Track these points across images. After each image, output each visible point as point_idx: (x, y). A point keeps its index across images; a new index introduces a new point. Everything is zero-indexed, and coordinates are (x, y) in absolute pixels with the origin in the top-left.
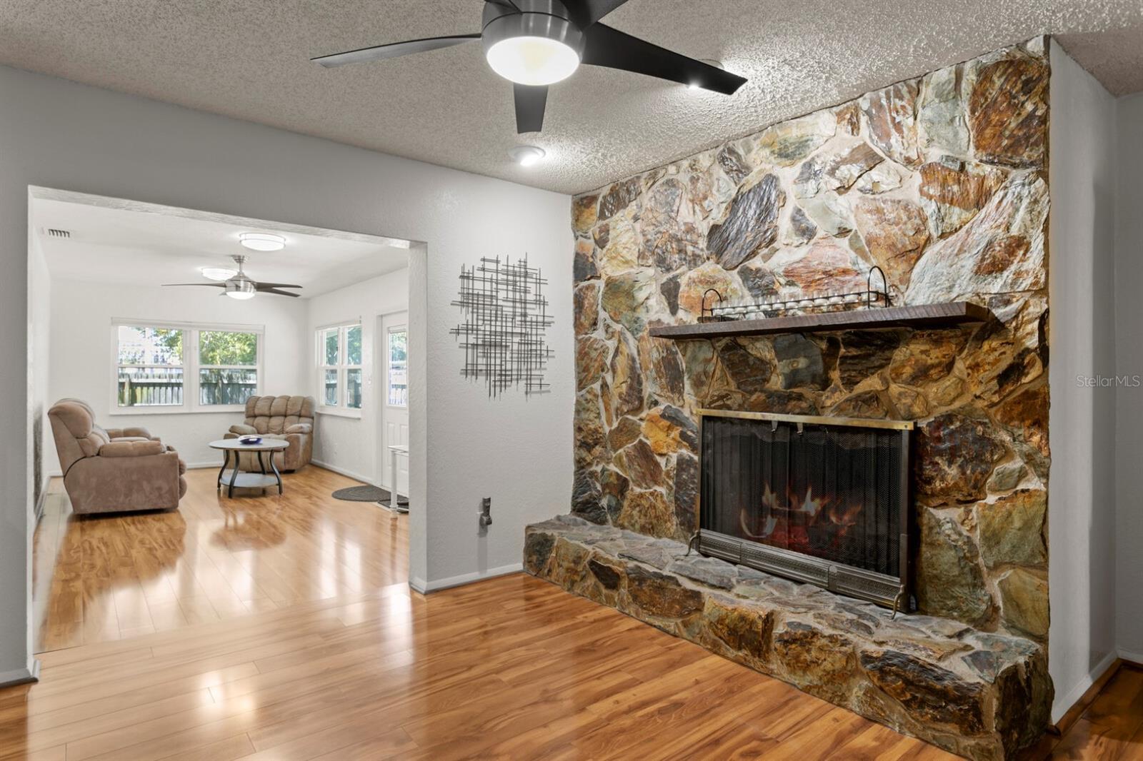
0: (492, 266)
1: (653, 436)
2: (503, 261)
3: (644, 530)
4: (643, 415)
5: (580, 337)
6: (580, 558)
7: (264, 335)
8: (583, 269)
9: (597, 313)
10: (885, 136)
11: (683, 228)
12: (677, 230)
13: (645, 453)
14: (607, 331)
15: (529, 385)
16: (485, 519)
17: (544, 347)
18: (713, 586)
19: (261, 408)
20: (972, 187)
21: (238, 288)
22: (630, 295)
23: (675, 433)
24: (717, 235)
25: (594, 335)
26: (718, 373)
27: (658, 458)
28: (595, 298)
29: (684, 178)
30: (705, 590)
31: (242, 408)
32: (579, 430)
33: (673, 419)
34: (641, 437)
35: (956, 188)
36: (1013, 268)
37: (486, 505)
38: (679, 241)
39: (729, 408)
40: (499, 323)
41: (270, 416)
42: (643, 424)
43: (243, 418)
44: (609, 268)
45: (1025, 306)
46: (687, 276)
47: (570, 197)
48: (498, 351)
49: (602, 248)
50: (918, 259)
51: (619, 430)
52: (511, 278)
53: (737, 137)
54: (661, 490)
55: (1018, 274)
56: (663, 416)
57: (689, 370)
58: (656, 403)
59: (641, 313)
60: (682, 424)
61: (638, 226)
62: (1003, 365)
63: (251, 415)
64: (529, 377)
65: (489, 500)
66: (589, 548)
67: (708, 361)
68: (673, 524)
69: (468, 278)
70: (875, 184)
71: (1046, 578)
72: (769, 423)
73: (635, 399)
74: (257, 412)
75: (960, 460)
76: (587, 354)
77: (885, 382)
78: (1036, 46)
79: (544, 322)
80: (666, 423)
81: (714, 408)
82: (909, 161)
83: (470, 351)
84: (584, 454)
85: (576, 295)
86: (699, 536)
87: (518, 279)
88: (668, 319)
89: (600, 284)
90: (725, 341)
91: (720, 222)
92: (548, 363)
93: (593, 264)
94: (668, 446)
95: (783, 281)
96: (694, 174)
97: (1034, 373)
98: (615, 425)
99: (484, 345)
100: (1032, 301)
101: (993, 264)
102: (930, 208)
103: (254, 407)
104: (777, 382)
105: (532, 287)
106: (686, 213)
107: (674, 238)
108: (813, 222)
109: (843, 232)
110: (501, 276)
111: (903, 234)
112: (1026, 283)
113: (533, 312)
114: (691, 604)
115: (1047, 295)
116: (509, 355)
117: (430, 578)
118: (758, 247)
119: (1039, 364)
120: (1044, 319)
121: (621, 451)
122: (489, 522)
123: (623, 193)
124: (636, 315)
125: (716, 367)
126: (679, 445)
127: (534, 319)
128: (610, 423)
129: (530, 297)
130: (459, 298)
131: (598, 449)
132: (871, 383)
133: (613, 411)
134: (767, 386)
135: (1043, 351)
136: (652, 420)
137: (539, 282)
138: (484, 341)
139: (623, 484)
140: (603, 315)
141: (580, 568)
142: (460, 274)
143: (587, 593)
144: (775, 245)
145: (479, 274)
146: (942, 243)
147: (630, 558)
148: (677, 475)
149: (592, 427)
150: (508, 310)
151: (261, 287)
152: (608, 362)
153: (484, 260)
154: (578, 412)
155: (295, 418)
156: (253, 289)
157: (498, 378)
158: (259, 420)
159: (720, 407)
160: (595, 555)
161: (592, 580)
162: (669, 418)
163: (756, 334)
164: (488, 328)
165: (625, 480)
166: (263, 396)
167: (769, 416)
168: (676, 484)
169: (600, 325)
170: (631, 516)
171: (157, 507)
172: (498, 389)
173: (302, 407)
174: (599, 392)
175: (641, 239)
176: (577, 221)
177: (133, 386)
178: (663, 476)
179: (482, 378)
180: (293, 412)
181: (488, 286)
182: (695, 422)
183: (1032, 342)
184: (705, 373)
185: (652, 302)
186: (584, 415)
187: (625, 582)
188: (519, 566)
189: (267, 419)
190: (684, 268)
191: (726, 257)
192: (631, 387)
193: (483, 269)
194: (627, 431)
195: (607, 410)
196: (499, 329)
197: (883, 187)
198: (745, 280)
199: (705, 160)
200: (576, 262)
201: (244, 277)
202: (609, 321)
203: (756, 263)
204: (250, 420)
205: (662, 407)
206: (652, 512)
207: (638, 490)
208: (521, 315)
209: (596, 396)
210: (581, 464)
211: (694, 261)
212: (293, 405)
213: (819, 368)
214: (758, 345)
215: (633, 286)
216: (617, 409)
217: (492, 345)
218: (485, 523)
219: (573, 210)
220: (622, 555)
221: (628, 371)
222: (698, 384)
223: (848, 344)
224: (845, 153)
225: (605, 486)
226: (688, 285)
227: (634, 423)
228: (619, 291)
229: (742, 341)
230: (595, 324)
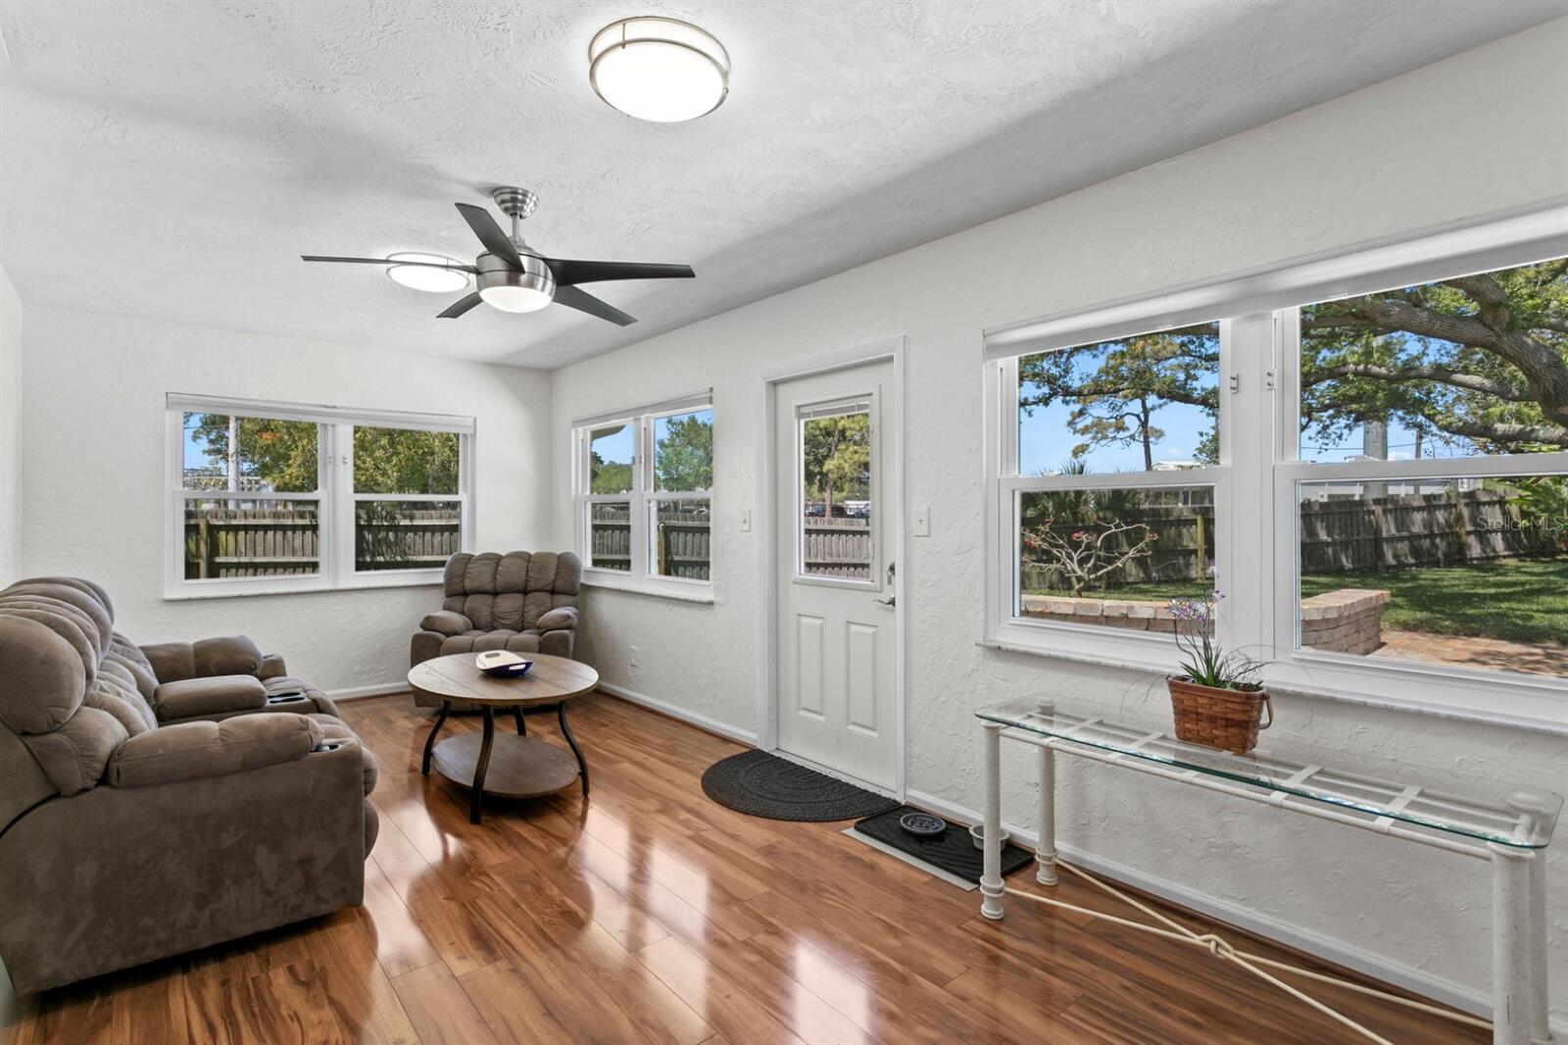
7: (474, 436)
19: (479, 577)
31: (438, 576)
41: (495, 594)
43: (439, 597)
63: (457, 591)
74: (469, 584)
103: (464, 576)
155: (545, 597)
158: (472, 602)
171: (297, 918)
173: (557, 574)
177: (213, 530)
180: (541, 584)
189: (488, 599)
204: (457, 602)
212: (539, 570)
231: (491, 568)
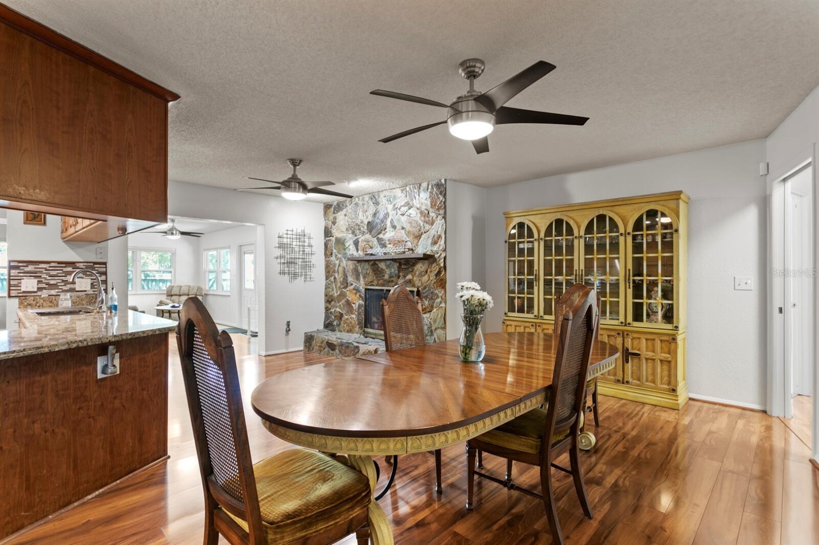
0: (291, 233)
1: (351, 297)
2: (295, 231)
3: (348, 331)
4: (348, 289)
5: (326, 259)
6: (323, 341)
7: (175, 253)
8: (327, 233)
9: (332, 250)
10: (412, 200)
11: (360, 221)
12: (358, 222)
13: (348, 303)
14: (336, 257)
15: (306, 278)
16: (288, 329)
17: (312, 263)
18: (363, 344)
19: (175, 291)
20: (430, 219)
21: (172, 234)
22: (343, 244)
23: (358, 295)
24: (370, 225)
25: (332, 259)
26: (370, 274)
27: (353, 305)
28: (332, 244)
29: (360, 203)
30: (360, 345)
32: (326, 295)
33: (357, 290)
34: (348, 297)
35: (427, 219)
36: (439, 243)
37: (288, 324)
38: (359, 226)
39: (373, 285)
40: (293, 254)
41: (180, 296)
42: (348, 292)
43: (165, 296)
44: (337, 233)
45: (441, 254)
46: (362, 238)
47: (322, 204)
48: (293, 265)
49: (334, 225)
50: (420, 239)
51: (340, 295)
52: (298, 237)
53: (375, 192)
54: (354, 316)
55: (440, 245)
56: (354, 289)
57: (362, 273)
58: (352, 284)
59: (347, 251)
60: (360, 292)
61: (346, 218)
62: (436, 272)
63: (170, 295)
64: (306, 275)
65: (289, 322)
66: (326, 337)
67: (367, 269)
68: (357, 329)
69: (281, 237)
70: (410, 214)
71: (446, 331)
72: (383, 290)
73: (346, 284)
74: (173, 293)
75: (428, 299)
76: (329, 266)
77: (413, 276)
78: (443, 181)
79: (312, 254)
80: (355, 291)
81: (369, 286)
82: (418, 209)
83: (282, 265)
84: (328, 305)
85: (325, 243)
86: (364, 331)
87: (301, 237)
88: (356, 254)
89: (333, 239)
90: (372, 262)
91: (371, 221)
92: (313, 270)
93: (331, 231)
94: (356, 300)
95: (388, 242)
96: (363, 202)
97: (443, 273)
98: (339, 293)
99: (287, 263)
100: (443, 253)
101: (435, 242)
102: (422, 224)
103: (171, 291)
104: (386, 277)
105: (307, 240)
106: (361, 217)
107: (357, 225)
108: (396, 224)
109: (403, 228)
110: (294, 236)
111: (415, 230)
112: (441, 248)
113: (307, 250)
114: (356, 350)
115: (446, 251)
116: (297, 267)
117: (266, 350)
118: (382, 231)
119: (444, 271)
120: (445, 258)
121: (341, 303)
122: (289, 330)
123: (341, 206)
124: (346, 252)
125: (370, 271)
126: (359, 300)
127: (308, 252)
128: (337, 293)
129: (306, 244)
130: (278, 245)
131: (333, 302)
132: (409, 277)
133: (338, 288)
134: (384, 278)
135: (445, 267)
136: (350, 291)
137: (309, 238)
138: (287, 261)
139: (341, 315)
140: (334, 251)
141: (323, 345)
142: (278, 236)
143: (326, 354)
144: (386, 230)
145: (285, 236)
146: (425, 234)
147: (339, 339)
148: (358, 310)
149: (331, 294)
150: (297, 249)
151: (183, 233)
152: (336, 269)
153: (287, 230)
154: (326, 289)
156: (180, 235)
157: (293, 275)
158: (174, 298)
159: (371, 285)
160: (328, 340)
161: (327, 349)
162: (356, 290)
163: (381, 261)
164: (289, 256)
165: (342, 314)
166: (175, 285)
167: (383, 288)
168: (358, 313)
169: (334, 255)
170: (344, 327)
172: (293, 280)
173: (197, 290)
174: (333, 281)
175: (347, 224)
176: (325, 213)
178: (354, 311)
179: (286, 276)
180: (192, 293)
181: (289, 240)
182: (363, 290)
183: (442, 265)
184: (367, 273)
185: (351, 247)
186: (328, 290)
187: (337, 348)
188: (302, 348)
189: (178, 297)
190: (361, 236)
191: (373, 233)
192: (344, 279)
193: (287, 234)
194: (342, 295)
195: (336, 287)
196: (293, 257)
197: (412, 216)
198: (378, 241)
199: (367, 198)
200: (325, 229)
201: (175, 229)
202: (337, 253)
203: (381, 236)
204: (169, 298)
205: (353, 286)
206: (350, 325)
207: (346, 317)
208: (303, 251)
209: (332, 282)
210: (327, 309)
211: (363, 233)
212: (192, 289)
213: (397, 272)
214: (381, 264)
215: (344, 241)
216: (339, 287)
217: (290, 263)
218: (288, 331)
219: (324, 209)
220: (337, 338)
221: (343, 273)
222: (364, 277)
223: (405, 264)
224: (403, 203)
225: (335, 317)
226: (361, 242)
227: (345, 292)
228: (340, 242)
229: (377, 262)
230: (332, 254)
231: (179, 289)
